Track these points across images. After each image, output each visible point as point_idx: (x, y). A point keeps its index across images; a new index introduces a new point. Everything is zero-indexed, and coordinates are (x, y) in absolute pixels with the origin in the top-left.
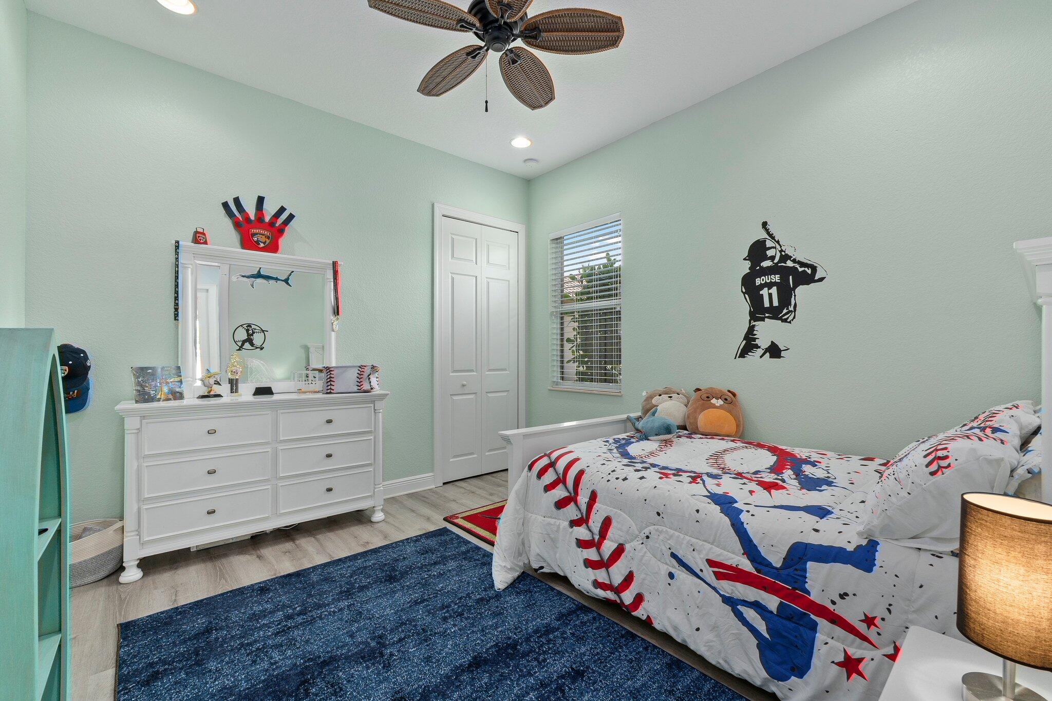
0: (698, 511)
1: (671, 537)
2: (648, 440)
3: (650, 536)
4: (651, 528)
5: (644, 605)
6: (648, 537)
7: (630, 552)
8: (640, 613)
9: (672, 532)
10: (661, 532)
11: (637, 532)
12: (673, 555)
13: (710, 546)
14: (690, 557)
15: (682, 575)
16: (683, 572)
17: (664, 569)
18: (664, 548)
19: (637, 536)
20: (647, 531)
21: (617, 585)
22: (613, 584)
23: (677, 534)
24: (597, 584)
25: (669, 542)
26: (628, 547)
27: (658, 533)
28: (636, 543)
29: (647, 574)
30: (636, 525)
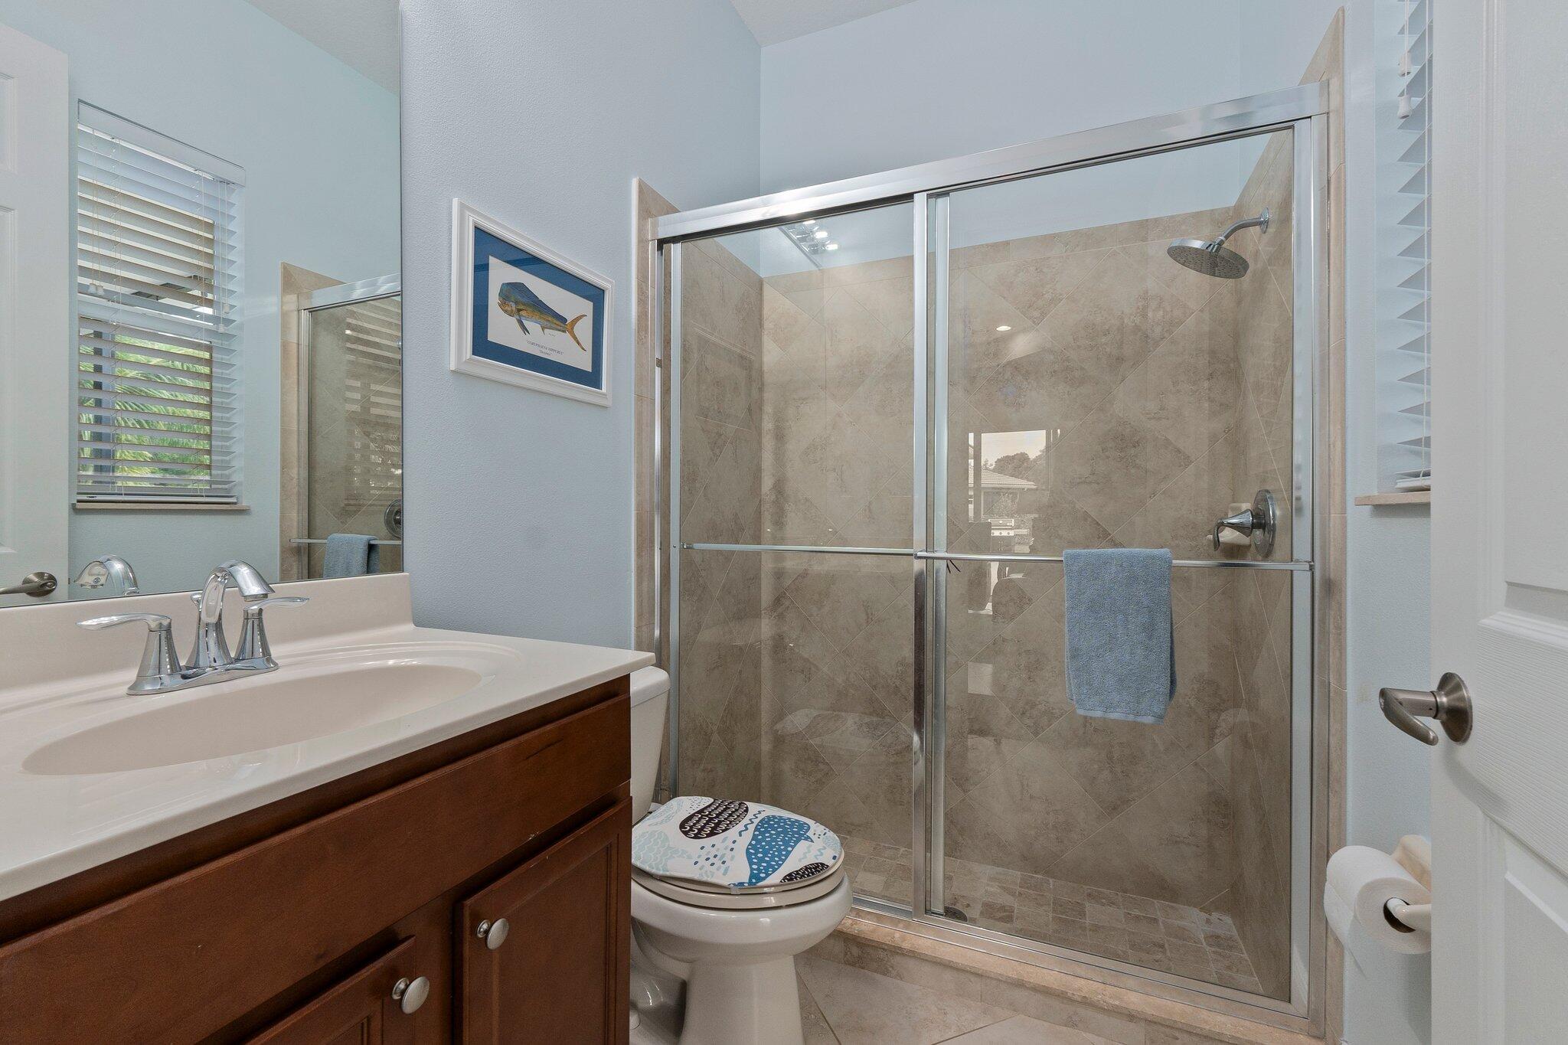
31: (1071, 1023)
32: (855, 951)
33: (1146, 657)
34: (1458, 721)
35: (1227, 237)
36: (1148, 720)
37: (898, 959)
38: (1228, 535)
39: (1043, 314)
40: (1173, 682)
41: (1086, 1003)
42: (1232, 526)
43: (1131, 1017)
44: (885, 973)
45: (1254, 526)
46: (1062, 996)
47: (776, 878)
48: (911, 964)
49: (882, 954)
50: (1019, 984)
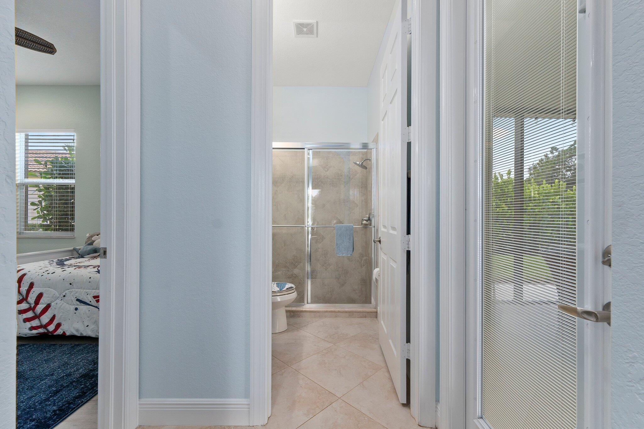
0: (90, 278)
1: (77, 292)
2: (84, 258)
3: (66, 295)
4: (67, 292)
5: (61, 327)
6: (64, 296)
7: (54, 306)
8: (60, 332)
9: (77, 290)
10: (71, 292)
11: (59, 296)
12: (78, 300)
13: (95, 290)
14: (85, 298)
15: (82, 307)
16: (82, 305)
17: (73, 308)
18: (73, 298)
19: (58, 297)
20: (64, 294)
21: (45, 324)
22: (42, 324)
23: (79, 290)
24: (32, 328)
25: (76, 295)
26: (52, 304)
27: (70, 293)
28: (58, 301)
29: (63, 313)
30: (58, 292)
31: (336, 317)
32: (292, 314)
33: (349, 244)
34: (380, 241)
35: (364, 161)
36: (350, 255)
37: (302, 313)
38: (364, 222)
39: (328, 170)
40: (353, 249)
41: (339, 312)
42: (365, 220)
43: (346, 312)
44: (299, 317)
45: (368, 220)
46: (334, 312)
47: (285, 289)
48: (305, 313)
49: (298, 313)
50: (326, 312)
